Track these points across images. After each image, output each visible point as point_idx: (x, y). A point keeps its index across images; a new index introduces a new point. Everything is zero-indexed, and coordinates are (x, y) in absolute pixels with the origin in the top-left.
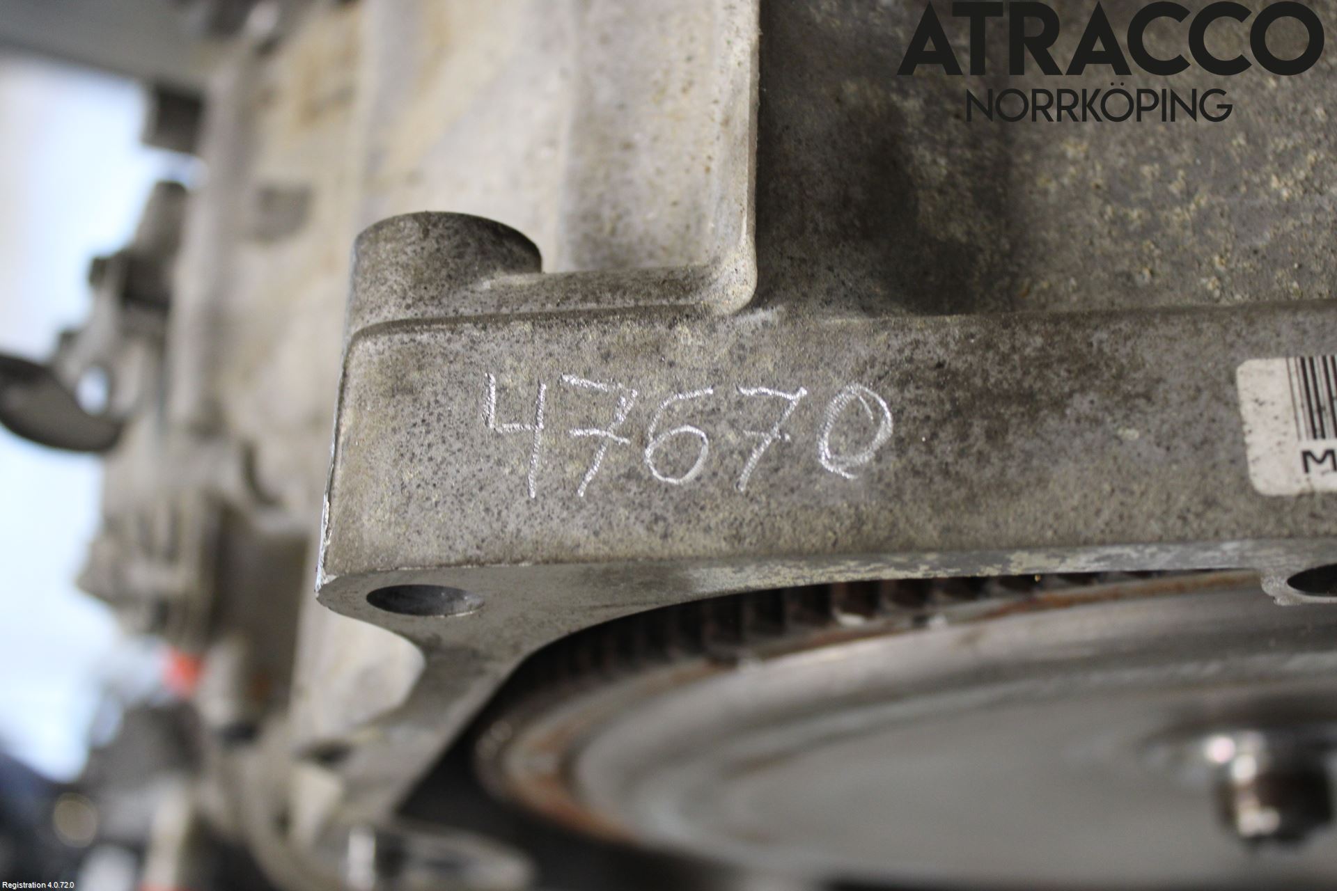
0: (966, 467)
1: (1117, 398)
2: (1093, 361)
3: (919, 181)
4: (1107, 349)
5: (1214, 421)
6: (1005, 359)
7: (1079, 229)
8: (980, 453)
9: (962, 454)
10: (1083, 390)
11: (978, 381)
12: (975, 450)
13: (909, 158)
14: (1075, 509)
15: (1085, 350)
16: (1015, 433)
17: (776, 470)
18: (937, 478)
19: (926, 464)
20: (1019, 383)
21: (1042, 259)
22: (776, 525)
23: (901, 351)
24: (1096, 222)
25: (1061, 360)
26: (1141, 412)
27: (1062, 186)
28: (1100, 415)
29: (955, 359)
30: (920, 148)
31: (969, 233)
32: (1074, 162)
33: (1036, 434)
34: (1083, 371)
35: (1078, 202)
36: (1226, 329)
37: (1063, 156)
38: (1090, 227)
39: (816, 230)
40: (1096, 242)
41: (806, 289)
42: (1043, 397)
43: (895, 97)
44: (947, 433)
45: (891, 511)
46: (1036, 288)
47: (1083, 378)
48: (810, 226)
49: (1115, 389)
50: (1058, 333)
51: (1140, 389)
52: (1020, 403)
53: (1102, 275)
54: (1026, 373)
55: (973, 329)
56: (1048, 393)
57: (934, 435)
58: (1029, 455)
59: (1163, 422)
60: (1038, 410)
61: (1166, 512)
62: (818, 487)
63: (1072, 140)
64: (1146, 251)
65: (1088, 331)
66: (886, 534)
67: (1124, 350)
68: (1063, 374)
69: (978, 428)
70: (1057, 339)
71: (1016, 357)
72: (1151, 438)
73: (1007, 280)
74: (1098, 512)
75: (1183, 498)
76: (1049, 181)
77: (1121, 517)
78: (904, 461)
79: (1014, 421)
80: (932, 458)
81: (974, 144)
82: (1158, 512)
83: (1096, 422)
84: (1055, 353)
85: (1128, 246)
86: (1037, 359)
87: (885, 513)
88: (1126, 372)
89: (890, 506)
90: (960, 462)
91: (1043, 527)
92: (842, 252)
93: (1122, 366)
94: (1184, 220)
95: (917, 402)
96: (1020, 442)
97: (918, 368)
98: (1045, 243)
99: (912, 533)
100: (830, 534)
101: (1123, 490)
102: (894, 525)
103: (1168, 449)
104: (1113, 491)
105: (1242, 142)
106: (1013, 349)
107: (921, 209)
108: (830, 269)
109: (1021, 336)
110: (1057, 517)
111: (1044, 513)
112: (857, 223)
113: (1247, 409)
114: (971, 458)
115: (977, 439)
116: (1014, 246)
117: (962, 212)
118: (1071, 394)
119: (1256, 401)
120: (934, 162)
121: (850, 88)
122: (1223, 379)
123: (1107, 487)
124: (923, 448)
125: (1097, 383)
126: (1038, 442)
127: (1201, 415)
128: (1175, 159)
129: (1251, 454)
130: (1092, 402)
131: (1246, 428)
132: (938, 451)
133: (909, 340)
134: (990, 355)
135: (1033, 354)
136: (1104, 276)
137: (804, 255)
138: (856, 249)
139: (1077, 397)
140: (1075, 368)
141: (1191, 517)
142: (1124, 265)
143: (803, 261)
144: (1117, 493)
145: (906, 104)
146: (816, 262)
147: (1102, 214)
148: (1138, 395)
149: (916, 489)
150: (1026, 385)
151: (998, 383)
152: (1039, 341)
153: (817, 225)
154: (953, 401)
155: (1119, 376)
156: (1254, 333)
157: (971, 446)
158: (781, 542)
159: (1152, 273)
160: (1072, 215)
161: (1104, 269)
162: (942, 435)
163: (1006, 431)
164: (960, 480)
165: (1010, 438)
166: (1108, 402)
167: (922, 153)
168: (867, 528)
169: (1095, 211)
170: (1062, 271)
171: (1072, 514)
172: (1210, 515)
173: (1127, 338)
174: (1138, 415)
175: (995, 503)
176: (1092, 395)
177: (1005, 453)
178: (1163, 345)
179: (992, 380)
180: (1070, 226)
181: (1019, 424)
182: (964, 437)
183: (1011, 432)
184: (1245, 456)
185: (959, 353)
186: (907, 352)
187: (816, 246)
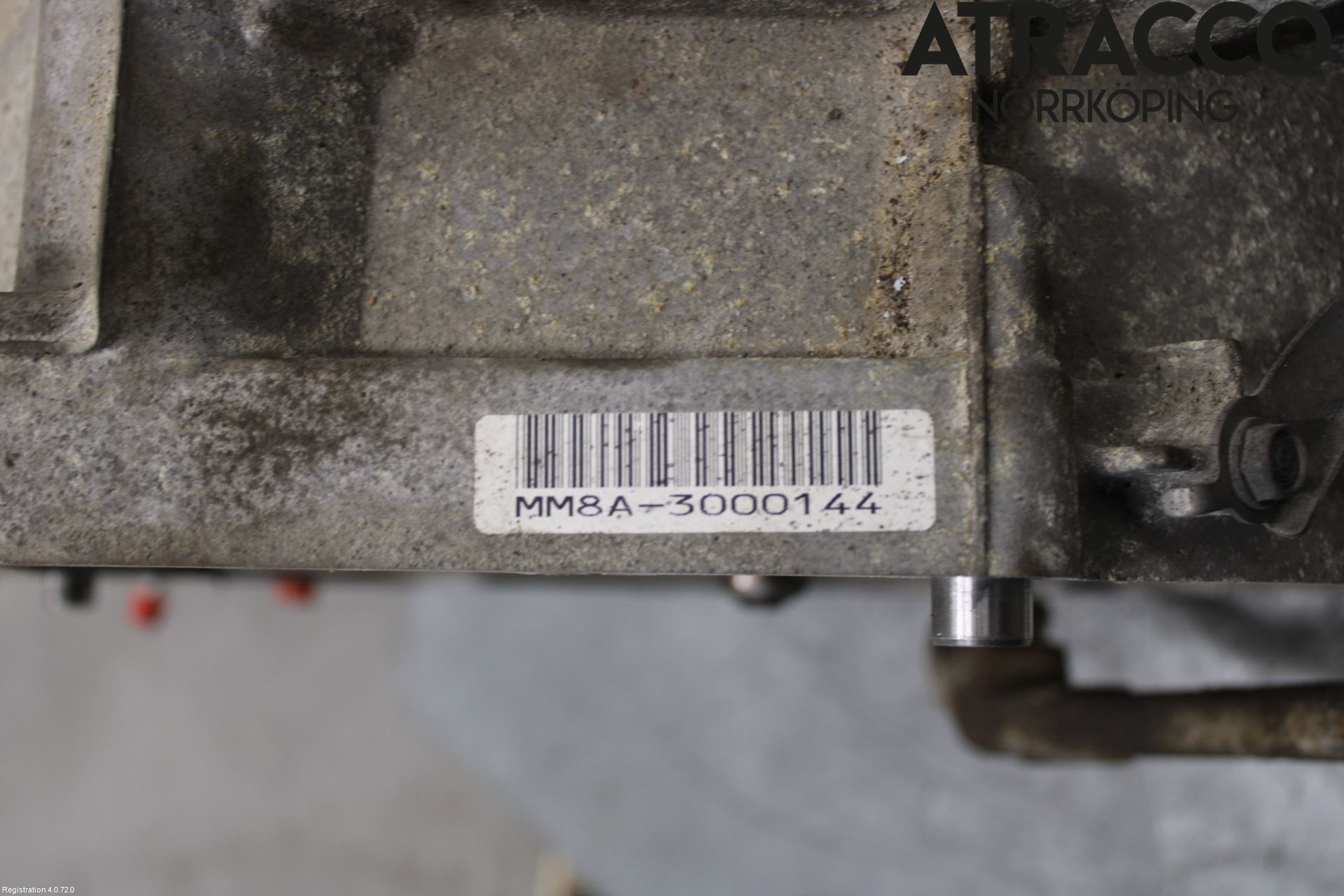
0: (256, 498)
1: (379, 444)
2: (363, 409)
3: (275, 212)
4: (376, 400)
5: (452, 467)
6: (295, 404)
7: (422, 247)
8: (267, 485)
9: (253, 485)
10: (354, 434)
11: (272, 422)
12: (263, 483)
13: (266, 193)
14: (335, 537)
15: (359, 399)
16: (296, 470)
17: (109, 491)
18: (232, 505)
19: (225, 493)
20: (304, 425)
21: (390, 273)
22: (107, 538)
23: (214, 392)
24: (437, 241)
25: (340, 407)
26: (397, 456)
27: (414, 206)
28: (364, 457)
29: (256, 402)
30: (279, 181)
31: (323, 254)
32: (426, 184)
33: (313, 471)
34: (356, 418)
35: (425, 221)
36: (472, 385)
37: (417, 177)
38: (432, 244)
39: (163, 274)
40: (436, 259)
41: (148, 330)
42: (322, 440)
43: (256, 136)
44: (243, 467)
45: (194, 531)
46: (381, 299)
47: (355, 424)
48: (157, 271)
49: (378, 435)
50: (340, 382)
51: (398, 436)
52: (303, 444)
53: (437, 289)
54: (310, 418)
55: (273, 376)
56: (326, 436)
57: (233, 468)
58: (305, 489)
59: (413, 466)
60: (317, 450)
61: (404, 544)
62: (139, 508)
63: (427, 163)
64: (475, 269)
65: (364, 382)
66: (189, 551)
67: (391, 401)
68: (340, 420)
69: (268, 464)
70: (339, 388)
71: (304, 403)
72: (401, 478)
73: (357, 291)
74: (352, 542)
75: (419, 532)
76: (404, 200)
77: (369, 546)
78: (208, 489)
79: (297, 459)
80: (230, 488)
81: (337, 169)
82: (398, 543)
83: (359, 463)
84: (336, 400)
85: (461, 264)
86: (320, 405)
87: (189, 533)
88: (389, 420)
89: (194, 527)
90: (252, 492)
91: (308, 552)
92: (188, 290)
93: (386, 416)
94: (509, 243)
95: (222, 437)
96: (299, 478)
97: (226, 409)
98: (394, 257)
99: (209, 551)
100: (146, 549)
101: (375, 523)
102: (196, 543)
103: (413, 489)
104: (366, 523)
105: (568, 173)
106: (303, 395)
107: (274, 239)
108: (175, 307)
109: (310, 385)
110: (322, 544)
111: (311, 539)
112: (206, 261)
113: (480, 457)
114: (260, 489)
115: (266, 474)
116: (366, 261)
117: (317, 235)
118: (343, 438)
119: (488, 451)
120: (293, 192)
121: (210, 134)
122: (463, 430)
123: (361, 520)
124: (224, 479)
125: (366, 429)
126: (312, 478)
127: (443, 461)
128: (510, 185)
129: (478, 497)
130: (359, 445)
131: (477, 475)
132: (235, 482)
133: (221, 382)
134: (284, 398)
135: (318, 401)
136: (438, 290)
137: (148, 299)
138: (203, 286)
139: (348, 439)
140: (349, 415)
141: (423, 548)
142: (455, 282)
143: (147, 304)
144: (369, 525)
145: (268, 141)
146: (160, 303)
147: (443, 233)
148: (395, 442)
149: (215, 513)
150: (309, 428)
151: (288, 425)
152: (323, 389)
153: (164, 269)
154: (252, 439)
155: (382, 424)
156: (494, 391)
157: (262, 478)
158: (108, 553)
159: (477, 289)
160: (419, 233)
161: (440, 284)
162: (240, 468)
163: (289, 468)
164: (249, 507)
165: (292, 473)
166: (371, 446)
167: (280, 185)
168: (176, 544)
169: (438, 231)
170: (404, 284)
171: (332, 542)
172: (438, 548)
173: (394, 390)
174: (394, 459)
175: (275, 529)
176: (360, 440)
177: (286, 487)
178: (421, 397)
179: (283, 422)
180: (416, 243)
181: (300, 462)
182: (256, 471)
183: (294, 467)
184: (472, 498)
185: (260, 397)
186: (219, 394)
187: (162, 288)
